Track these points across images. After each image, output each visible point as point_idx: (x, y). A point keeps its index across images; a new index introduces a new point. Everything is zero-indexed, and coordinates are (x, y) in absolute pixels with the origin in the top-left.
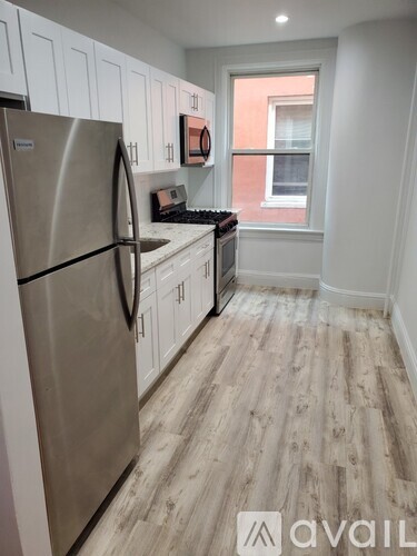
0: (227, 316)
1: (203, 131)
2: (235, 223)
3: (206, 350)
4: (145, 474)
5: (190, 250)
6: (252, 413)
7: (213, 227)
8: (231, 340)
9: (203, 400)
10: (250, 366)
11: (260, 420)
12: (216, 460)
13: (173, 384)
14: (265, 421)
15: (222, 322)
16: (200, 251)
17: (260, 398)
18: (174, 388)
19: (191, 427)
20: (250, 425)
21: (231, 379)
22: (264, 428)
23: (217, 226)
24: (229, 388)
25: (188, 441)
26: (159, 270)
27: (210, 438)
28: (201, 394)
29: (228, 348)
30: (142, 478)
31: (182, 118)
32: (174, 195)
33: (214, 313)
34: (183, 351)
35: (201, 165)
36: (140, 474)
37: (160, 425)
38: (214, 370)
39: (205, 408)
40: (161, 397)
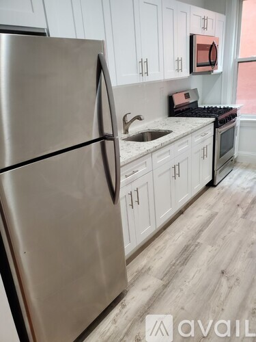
0: (223, 188)
1: (212, 46)
2: (235, 115)
3: (199, 213)
4: (128, 307)
5: (189, 138)
6: (223, 273)
7: (213, 119)
8: (221, 207)
9: (186, 255)
10: (231, 231)
11: (228, 280)
12: (183, 308)
13: (167, 237)
14: (233, 281)
15: (217, 192)
16: (200, 138)
17: (232, 260)
18: (167, 241)
19: (170, 276)
20: (219, 283)
21: (213, 240)
22: (230, 288)
23: (217, 119)
24: (209, 248)
25: (165, 286)
26: (155, 155)
27: (183, 287)
28: (186, 248)
29: (217, 213)
30: (125, 310)
31: (192, 37)
32: (187, 96)
33: (211, 184)
34: (181, 212)
35: (210, 72)
36: (124, 306)
37: (149, 269)
38: (201, 231)
39: (185, 262)
40: (156, 247)
